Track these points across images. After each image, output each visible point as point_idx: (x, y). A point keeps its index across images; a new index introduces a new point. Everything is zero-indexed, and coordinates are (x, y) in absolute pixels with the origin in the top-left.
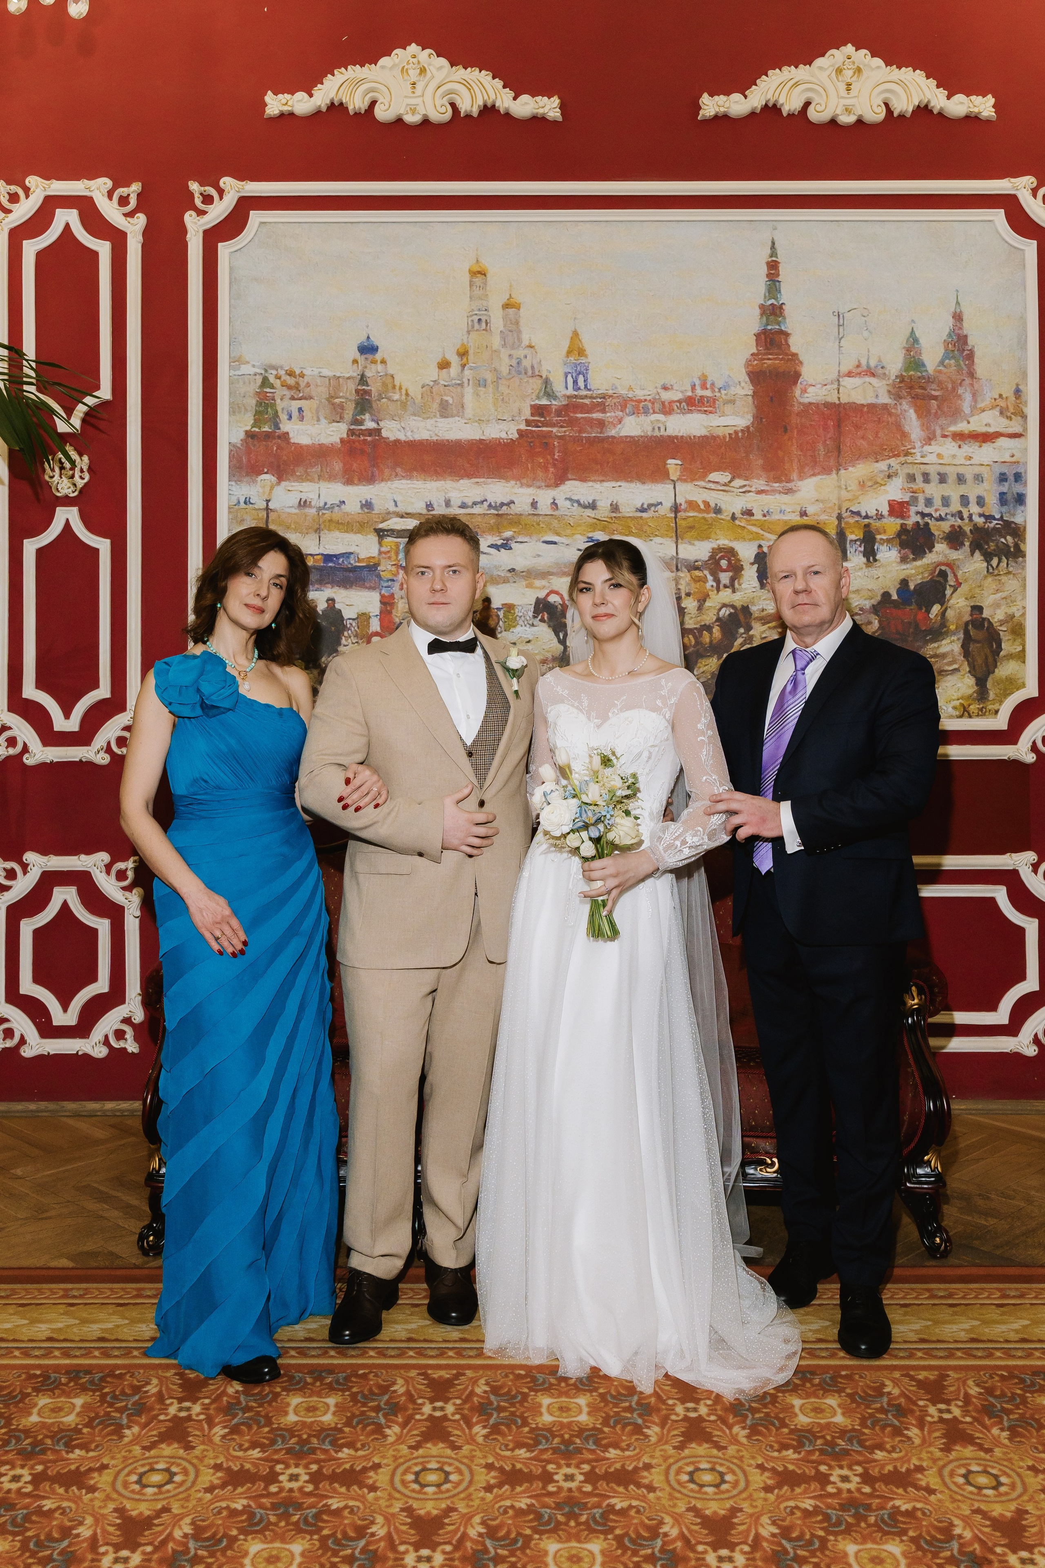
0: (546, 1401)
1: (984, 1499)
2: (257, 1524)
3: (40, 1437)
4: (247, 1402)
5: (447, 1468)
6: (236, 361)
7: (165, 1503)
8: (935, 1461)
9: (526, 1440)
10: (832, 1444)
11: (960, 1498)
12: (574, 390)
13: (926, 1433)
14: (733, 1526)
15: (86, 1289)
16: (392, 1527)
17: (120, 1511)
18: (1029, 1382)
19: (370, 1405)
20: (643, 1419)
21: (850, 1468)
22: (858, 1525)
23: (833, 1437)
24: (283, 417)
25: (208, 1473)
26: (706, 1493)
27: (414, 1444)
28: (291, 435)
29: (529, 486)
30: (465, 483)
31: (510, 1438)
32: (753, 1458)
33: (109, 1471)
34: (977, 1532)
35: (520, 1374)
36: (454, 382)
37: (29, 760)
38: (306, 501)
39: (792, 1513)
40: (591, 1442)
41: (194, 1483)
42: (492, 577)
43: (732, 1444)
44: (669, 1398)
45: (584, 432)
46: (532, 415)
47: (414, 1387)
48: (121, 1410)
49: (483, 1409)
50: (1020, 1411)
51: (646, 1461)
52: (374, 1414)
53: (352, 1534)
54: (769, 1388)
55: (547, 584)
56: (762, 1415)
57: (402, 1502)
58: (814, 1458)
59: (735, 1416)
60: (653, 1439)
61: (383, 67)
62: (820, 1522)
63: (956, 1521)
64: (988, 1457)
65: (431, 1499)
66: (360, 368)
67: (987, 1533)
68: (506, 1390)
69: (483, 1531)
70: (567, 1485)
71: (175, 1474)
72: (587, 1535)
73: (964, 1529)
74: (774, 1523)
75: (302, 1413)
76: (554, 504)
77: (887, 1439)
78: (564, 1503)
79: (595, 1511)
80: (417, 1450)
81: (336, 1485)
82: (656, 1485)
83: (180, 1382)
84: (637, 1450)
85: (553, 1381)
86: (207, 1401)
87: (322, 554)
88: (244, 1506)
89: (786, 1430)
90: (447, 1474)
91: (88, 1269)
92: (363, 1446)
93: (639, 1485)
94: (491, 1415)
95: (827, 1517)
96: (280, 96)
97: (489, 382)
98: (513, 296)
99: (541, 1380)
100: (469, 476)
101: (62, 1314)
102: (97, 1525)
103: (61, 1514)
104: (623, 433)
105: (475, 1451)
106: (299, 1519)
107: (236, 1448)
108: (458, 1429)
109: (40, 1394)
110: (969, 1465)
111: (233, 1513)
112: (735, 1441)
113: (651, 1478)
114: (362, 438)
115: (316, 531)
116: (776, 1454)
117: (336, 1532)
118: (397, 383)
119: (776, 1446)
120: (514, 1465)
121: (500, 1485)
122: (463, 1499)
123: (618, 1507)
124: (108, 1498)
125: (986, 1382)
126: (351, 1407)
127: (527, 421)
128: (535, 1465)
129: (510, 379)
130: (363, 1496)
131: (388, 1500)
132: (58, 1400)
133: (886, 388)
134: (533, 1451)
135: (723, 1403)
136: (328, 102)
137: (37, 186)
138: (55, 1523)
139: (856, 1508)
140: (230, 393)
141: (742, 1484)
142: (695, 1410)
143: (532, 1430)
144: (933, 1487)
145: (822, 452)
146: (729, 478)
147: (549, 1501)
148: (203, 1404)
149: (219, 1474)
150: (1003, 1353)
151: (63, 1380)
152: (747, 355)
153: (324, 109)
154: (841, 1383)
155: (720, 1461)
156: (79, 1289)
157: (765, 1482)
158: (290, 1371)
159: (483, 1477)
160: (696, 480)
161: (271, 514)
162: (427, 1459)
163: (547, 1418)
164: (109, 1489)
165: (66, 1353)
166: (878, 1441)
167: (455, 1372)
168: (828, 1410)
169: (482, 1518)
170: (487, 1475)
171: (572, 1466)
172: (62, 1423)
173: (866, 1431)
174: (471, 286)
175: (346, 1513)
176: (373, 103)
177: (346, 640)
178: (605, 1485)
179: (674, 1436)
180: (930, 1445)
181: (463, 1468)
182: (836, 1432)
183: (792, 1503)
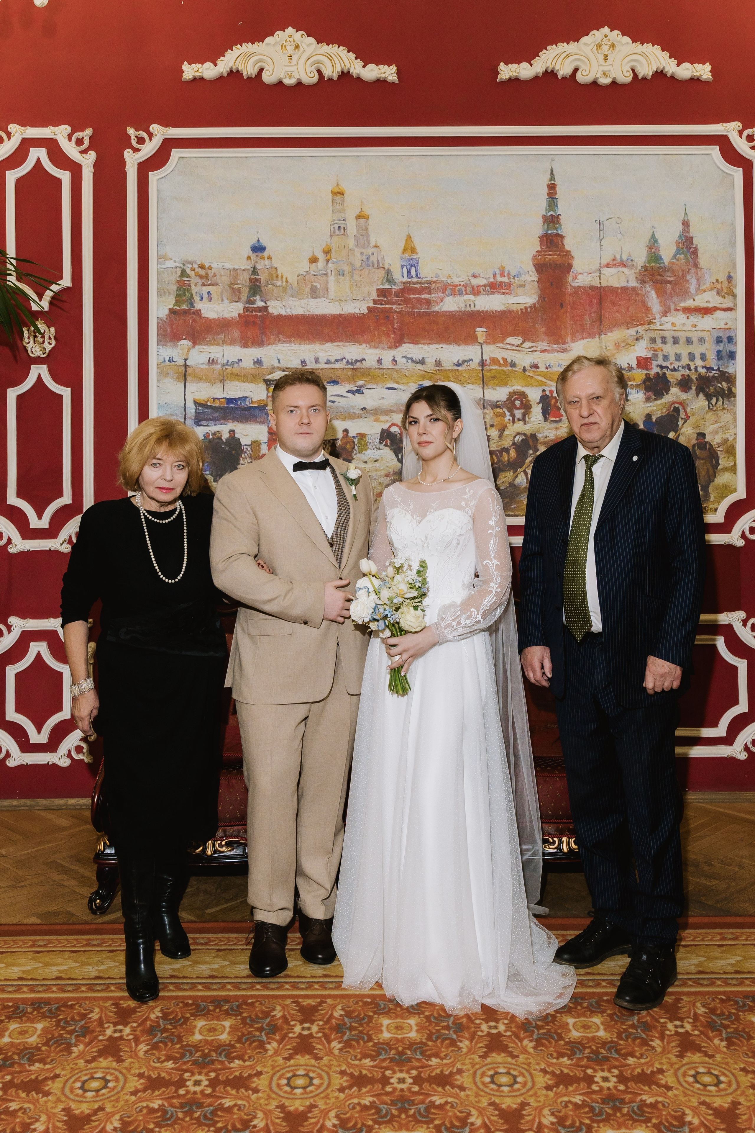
0: (386, 1022)
1: (708, 1093)
2: (169, 1119)
3: (10, 1054)
4: (164, 1025)
5: (311, 1074)
6: (162, 258)
7: (100, 1103)
8: (672, 1065)
9: (370, 1052)
10: (596, 1053)
11: (690, 1093)
12: (408, 277)
13: (665, 1043)
14: (522, 1117)
15: (49, 940)
16: (269, 1121)
17: (67, 1111)
18: (741, 1004)
19: (256, 1026)
20: (457, 1035)
21: (609, 1071)
22: (615, 1115)
23: (597, 1048)
24: (197, 298)
25: (134, 1080)
26: (503, 1092)
27: (287, 1056)
28: (202, 312)
29: (376, 348)
30: (329, 346)
31: (359, 1050)
32: (538, 1064)
33: (60, 1079)
34: (702, 1119)
35: (367, 1001)
36: (321, 272)
37: (12, 550)
38: (213, 360)
39: (566, 1106)
40: (418, 1053)
41: (123, 1088)
42: (349, 414)
43: (522, 1053)
44: (477, 1019)
45: (416, 308)
46: (378, 296)
47: (289, 1012)
48: (71, 1033)
49: (339, 1029)
50: (735, 1026)
51: (459, 1067)
52: (258, 1034)
53: (239, 1126)
54: (551, 1011)
55: (389, 419)
56: (545, 1031)
57: (277, 1101)
58: (583, 1063)
59: (525, 1032)
60: (465, 1050)
61: (268, 44)
62: (587, 1113)
63: (688, 1111)
64: (711, 1061)
65: (299, 1099)
66: (253, 262)
67: (711, 1120)
68: (356, 1014)
69: (337, 1122)
70: (400, 1086)
71: (109, 1081)
72: (414, 1125)
73: (693, 1117)
74: (553, 1114)
75: (205, 1033)
76: (394, 361)
77: (636, 1049)
78: (398, 1100)
79: (420, 1106)
80: (289, 1061)
81: (229, 1088)
82: (466, 1086)
83: (115, 1010)
84: (452, 1059)
85: (391, 1006)
86: (135, 1025)
87: (226, 398)
88: (160, 1106)
89: (562, 1042)
90: (311, 1079)
91: (51, 924)
92: (250, 1058)
93: (453, 1086)
94: (345, 1033)
95: (592, 1109)
96: (193, 65)
97: (346, 272)
98: (363, 210)
99: (383, 1006)
100: (332, 340)
101: (30, 959)
102: (49, 1122)
103: (23, 1113)
104: (444, 309)
105: (333, 1061)
106: (200, 1115)
107: (155, 1060)
108: (320, 1045)
109: (11, 1021)
110: (697, 1067)
111: (152, 1111)
112: (525, 1051)
113: (462, 1080)
114: (254, 313)
115: (221, 381)
116: (555, 1061)
117: (227, 1125)
118: (279, 273)
119: (555, 1055)
120: (361, 1072)
121: (350, 1087)
122: (323, 1098)
123: (437, 1103)
124: (59, 1100)
125: (710, 1004)
126: (242, 1028)
127: (374, 300)
128: (376, 1072)
129: (361, 270)
130: (248, 1097)
131: (267, 1099)
132: (25, 1025)
133: (634, 275)
134: (375, 1061)
135: (517, 1022)
136: (228, 70)
137: (16, 132)
138: (18, 1120)
139: (613, 1101)
140: (158, 282)
141: (529, 1084)
142: (496, 1027)
143: (375, 1044)
144: (670, 1085)
145: (588, 322)
146: (521, 341)
147: (387, 1099)
148: (132, 1027)
149: (142, 1081)
150: (722, 982)
151: (29, 1010)
152: (534, 252)
153: (225, 75)
154: (603, 1006)
155: (513, 1066)
156: (43, 940)
157: (546, 1082)
158: (197, 1001)
159: (338, 1081)
160: (498, 343)
161: (188, 369)
162: (296, 1068)
163: (386, 1035)
164: (59, 1094)
165: (32, 990)
166: (630, 1049)
167: (319, 1000)
168: (593, 1027)
169: (336, 1113)
170: (340, 1079)
171: (404, 1072)
172: (26, 1042)
173: (622, 1042)
174: (333, 202)
175: (235, 1110)
176: (261, 70)
177: (244, 461)
178: (428, 1085)
179: (480, 1047)
180: (668, 1053)
181: (323, 1074)
182: (599, 1044)
183: (566, 1099)
